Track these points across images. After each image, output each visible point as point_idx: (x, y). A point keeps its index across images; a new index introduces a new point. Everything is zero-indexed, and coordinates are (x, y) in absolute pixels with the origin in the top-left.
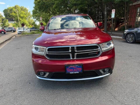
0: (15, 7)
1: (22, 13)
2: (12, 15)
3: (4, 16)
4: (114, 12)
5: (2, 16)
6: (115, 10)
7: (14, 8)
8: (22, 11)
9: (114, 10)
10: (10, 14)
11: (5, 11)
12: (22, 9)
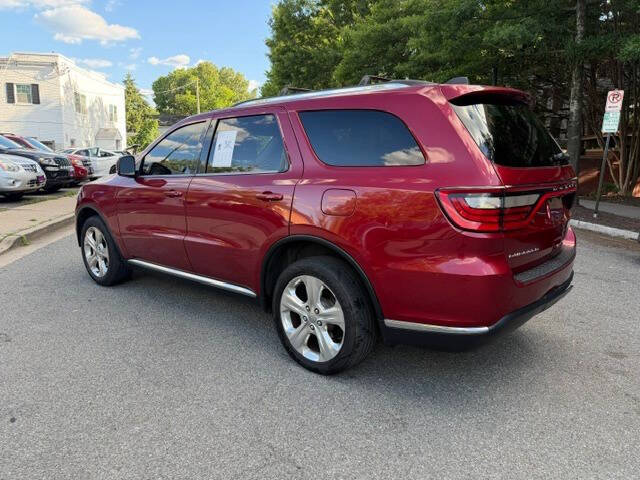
0: (200, 71)
1: (222, 97)
2: (184, 103)
3: (153, 106)
4: (619, 105)
5: (145, 104)
6: (622, 92)
7: (194, 74)
8: (225, 88)
9: (616, 91)
10: (177, 97)
11: (160, 86)
12: (223, 78)
